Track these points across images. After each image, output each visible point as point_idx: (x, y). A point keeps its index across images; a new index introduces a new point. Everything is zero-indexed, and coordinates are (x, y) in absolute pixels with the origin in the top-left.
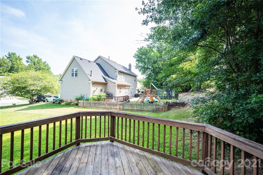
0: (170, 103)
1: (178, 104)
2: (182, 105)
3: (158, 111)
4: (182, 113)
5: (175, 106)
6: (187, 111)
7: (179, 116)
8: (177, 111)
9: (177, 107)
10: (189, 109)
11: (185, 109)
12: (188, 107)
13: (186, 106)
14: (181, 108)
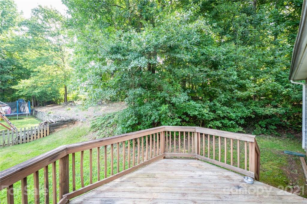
0: (53, 123)
1: (67, 121)
2: (72, 122)
3: (30, 139)
4: (75, 132)
5: (61, 125)
6: (81, 128)
7: (73, 137)
8: (68, 131)
9: (65, 126)
10: (82, 125)
11: (77, 126)
12: (80, 124)
13: (76, 123)
14: (70, 126)
